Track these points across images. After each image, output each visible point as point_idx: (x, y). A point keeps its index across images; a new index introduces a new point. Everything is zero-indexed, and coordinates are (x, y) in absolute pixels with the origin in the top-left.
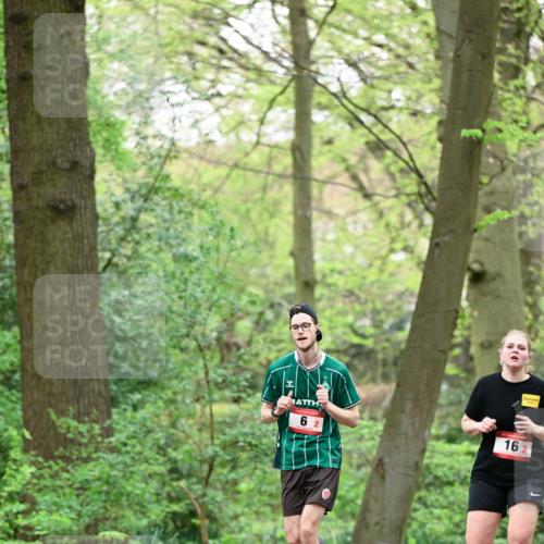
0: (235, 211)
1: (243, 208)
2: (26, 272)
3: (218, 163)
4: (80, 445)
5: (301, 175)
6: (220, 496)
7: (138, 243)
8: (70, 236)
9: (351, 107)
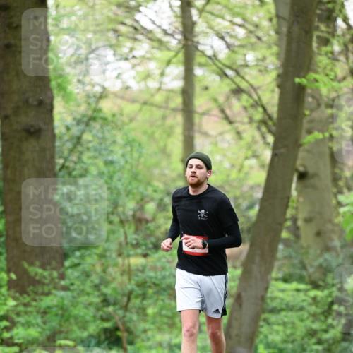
0: (145, 133)
1: (150, 131)
2: (9, 172)
3: (133, 101)
4: (44, 284)
5: (188, 109)
6: (135, 317)
7: (81, 153)
8: (37, 148)
9: (220, 65)
